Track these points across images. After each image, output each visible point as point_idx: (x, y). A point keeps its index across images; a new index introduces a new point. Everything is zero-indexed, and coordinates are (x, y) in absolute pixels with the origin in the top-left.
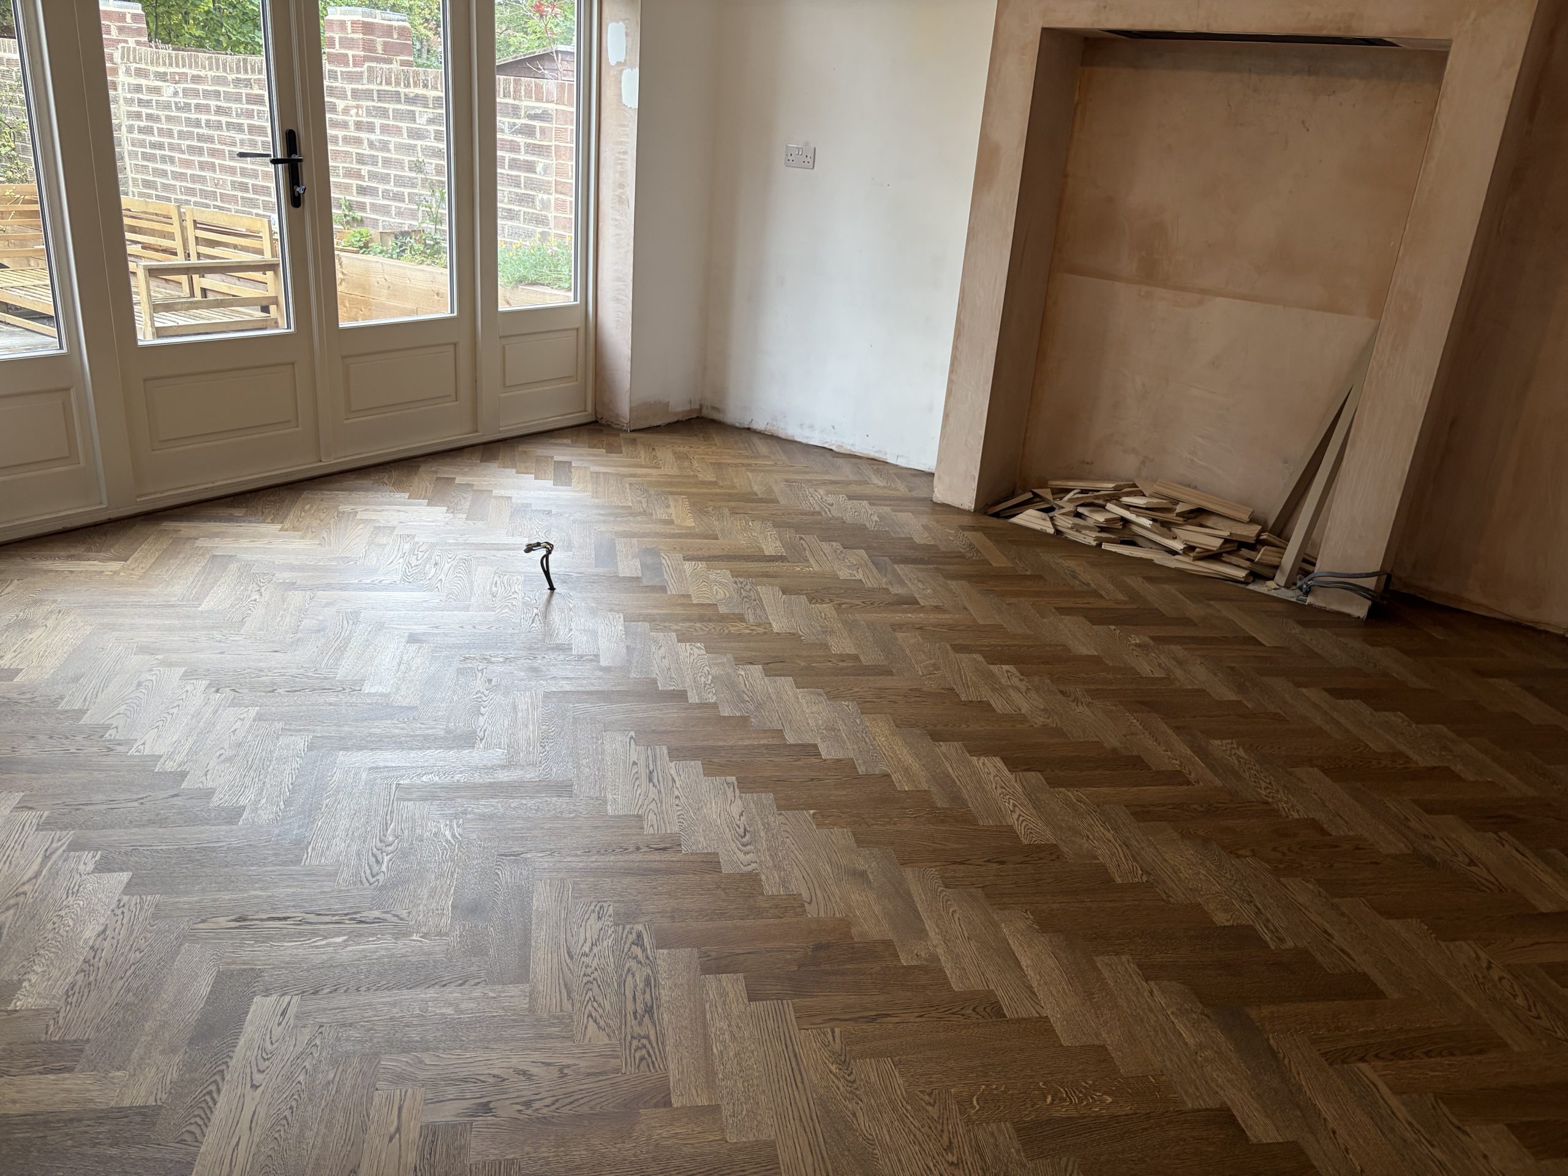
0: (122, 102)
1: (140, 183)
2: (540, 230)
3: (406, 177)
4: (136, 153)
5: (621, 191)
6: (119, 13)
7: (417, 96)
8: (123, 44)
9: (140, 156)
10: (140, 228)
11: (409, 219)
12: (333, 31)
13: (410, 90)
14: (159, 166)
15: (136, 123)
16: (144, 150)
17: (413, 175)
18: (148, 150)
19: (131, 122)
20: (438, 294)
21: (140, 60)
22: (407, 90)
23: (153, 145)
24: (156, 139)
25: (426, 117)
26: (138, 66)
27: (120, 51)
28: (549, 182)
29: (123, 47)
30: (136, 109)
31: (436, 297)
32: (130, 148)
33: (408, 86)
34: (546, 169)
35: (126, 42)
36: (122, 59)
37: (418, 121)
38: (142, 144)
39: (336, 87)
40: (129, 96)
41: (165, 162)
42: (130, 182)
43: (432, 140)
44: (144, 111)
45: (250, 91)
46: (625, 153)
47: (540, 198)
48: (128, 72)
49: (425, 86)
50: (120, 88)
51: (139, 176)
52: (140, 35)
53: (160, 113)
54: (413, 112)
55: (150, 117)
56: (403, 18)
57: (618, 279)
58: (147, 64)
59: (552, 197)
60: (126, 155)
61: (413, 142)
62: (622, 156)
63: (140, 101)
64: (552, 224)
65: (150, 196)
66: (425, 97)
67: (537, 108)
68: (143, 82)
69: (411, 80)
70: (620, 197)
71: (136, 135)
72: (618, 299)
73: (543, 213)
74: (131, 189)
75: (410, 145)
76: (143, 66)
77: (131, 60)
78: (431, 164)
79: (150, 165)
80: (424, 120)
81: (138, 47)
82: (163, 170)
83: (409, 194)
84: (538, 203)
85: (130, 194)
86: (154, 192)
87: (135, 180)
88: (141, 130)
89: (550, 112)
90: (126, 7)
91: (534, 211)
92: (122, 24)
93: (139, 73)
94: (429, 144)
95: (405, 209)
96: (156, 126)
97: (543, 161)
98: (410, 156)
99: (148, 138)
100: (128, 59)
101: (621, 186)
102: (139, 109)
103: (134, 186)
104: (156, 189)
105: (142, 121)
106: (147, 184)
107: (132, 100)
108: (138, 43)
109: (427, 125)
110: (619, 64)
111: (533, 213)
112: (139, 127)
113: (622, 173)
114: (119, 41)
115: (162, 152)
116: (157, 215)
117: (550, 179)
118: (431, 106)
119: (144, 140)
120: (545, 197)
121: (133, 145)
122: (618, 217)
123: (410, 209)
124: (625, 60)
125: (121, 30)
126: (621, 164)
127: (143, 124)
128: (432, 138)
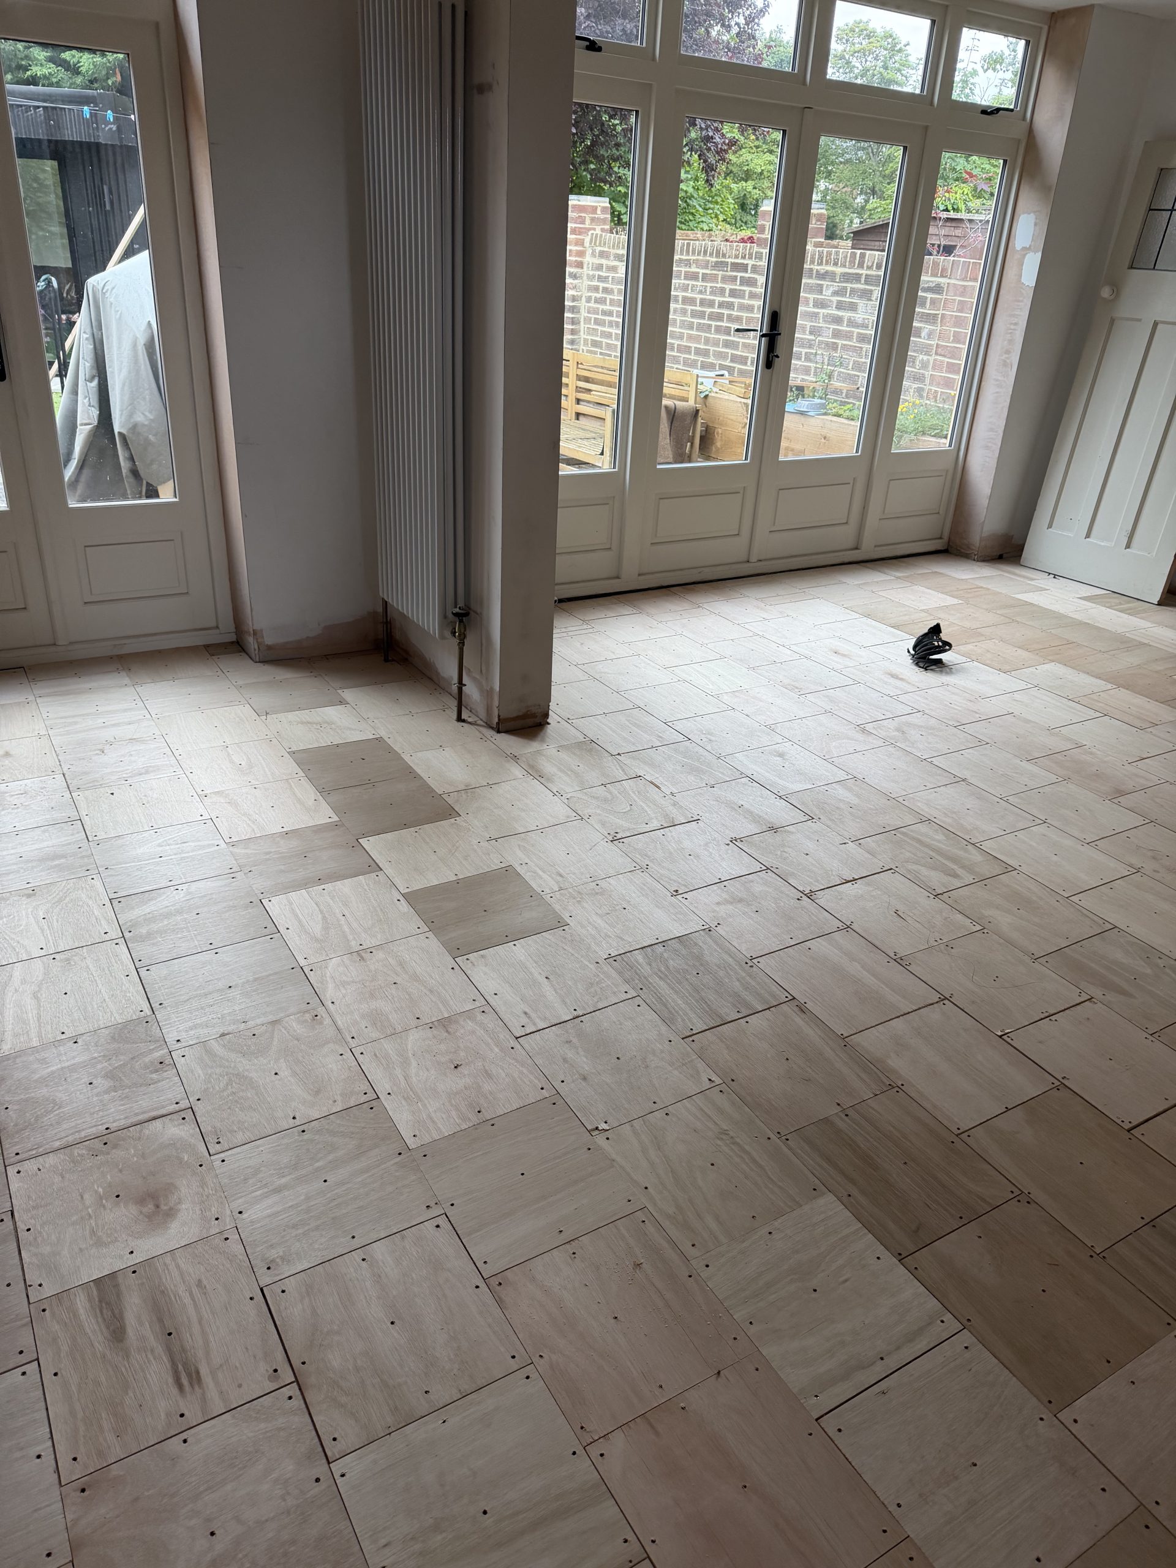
0: (585, 278)
1: (589, 342)
2: (916, 386)
3: (805, 339)
4: (590, 319)
5: (1007, 356)
6: (593, 206)
7: (827, 272)
8: (592, 232)
9: (592, 321)
10: (593, 379)
11: (802, 374)
12: (764, 220)
13: (822, 267)
14: (606, 329)
15: (594, 295)
16: (596, 316)
17: (812, 337)
18: (600, 317)
19: (590, 294)
20: (825, 438)
21: (605, 244)
22: (819, 268)
23: (604, 313)
24: (607, 307)
25: (831, 289)
26: (602, 249)
27: (589, 237)
28: (931, 345)
29: (593, 234)
30: (595, 283)
31: (823, 440)
32: (586, 315)
33: (819, 264)
34: (930, 335)
35: (594, 229)
36: (590, 244)
37: (824, 293)
38: (596, 312)
39: (760, 266)
40: (591, 273)
41: (612, 326)
42: (582, 342)
43: (834, 309)
44: (602, 285)
45: (688, 269)
46: (1016, 324)
47: (921, 358)
48: (593, 254)
49: (836, 264)
50: (585, 266)
51: (589, 337)
52: (605, 224)
53: (614, 287)
54: (821, 286)
55: (605, 290)
56: (822, 206)
57: (991, 430)
58: (609, 248)
59: (932, 359)
60: (582, 320)
61: (816, 310)
62: (1012, 327)
63: (600, 277)
64: (927, 381)
65: (595, 353)
66: (834, 274)
67: (931, 281)
68: (604, 262)
69: (824, 259)
70: (1005, 361)
71: (592, 305)
72: (987, 446)
73: (921, 371)
74: (582, 347)
75: (814, 313)
76: (606, 249)
77: (598, 244)
78: (829, 328)
79: (600, 328)
80: (829, 292)
81: (604, 234)
82: (609, 332)
83: (806, 353)
84: (918, 363)
85: (581, 351)
86: (599, 350)
87: (586, 340)
88: (597, 301)
89: (942, 285)
90: (599, 202)
91: (913, 370)
92: (593, 216)
93: (602, 255)
94: (830, 312)
95: (801, 365)
96: (609, 297)
97: (929, 327)
98: (812, 322)
99: (601, 307)
100: (595, 244)
101: (1008, 352)
102: (598, 284)
103: (584, 345)
104: (601, 348)
105: (599, 293)
106: (595, 344)
107: (594, 276)
108: (603, 230)
109: (831, 296)
110: (1024, 249)
111: (912, 372)
112: (595, 297)
113: (1011, 341)
114: (589, 229)
115: (611, 318)
116: (602, 368)
117: (932, 343)
118: (838, 280)
119: (598, 309)
120: (926, 358)
121: (588, 312)
122: (1000, 378)
123: (804, 366)
124: (1030, 246)
125: (593, 220)
126: (1011, 333)
127: (599, 295)
128: (834, 307)
